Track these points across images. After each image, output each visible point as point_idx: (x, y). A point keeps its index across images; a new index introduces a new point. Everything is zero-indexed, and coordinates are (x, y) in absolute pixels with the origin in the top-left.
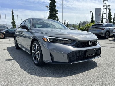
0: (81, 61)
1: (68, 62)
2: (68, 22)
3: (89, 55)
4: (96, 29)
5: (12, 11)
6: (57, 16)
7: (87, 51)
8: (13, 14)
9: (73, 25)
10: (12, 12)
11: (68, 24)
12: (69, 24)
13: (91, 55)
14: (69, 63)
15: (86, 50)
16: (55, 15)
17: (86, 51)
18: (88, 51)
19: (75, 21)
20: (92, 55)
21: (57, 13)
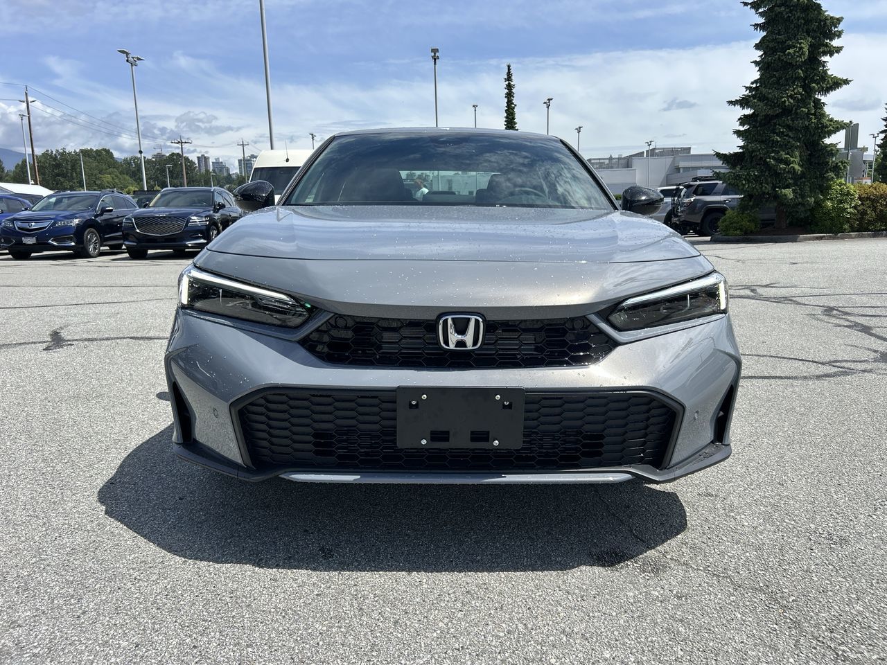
5: (509, 78)
6: (824, 76)
8: (510, 95)
10: (509, 87)
16: (813, 62)
20: (479, 445)
21: (836, 43)
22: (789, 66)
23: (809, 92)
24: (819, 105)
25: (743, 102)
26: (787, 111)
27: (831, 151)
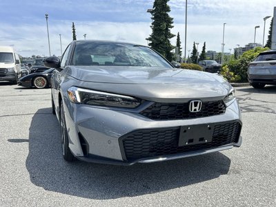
0: (165, 159)
1: (121, 159)
2: (204, 48)
3: (191, 141)
4: (271, 64)
5: (73, 27)
6: (170, 34)
7: (182, 131)
8: (74, 32)
9: (220, 54)
10: (74, 29)
11: (203, 51)
12: (209, 52)
13: (196, 142)
14: (124, 161)
15: (180, 127)
16: (167, 29)
17: (179, 129)
18: (185, 131)
19: (223, 44)
20: (201, 142)
21: (172, 25)
22: (161, 30)
23: (166, 37)
24: (169, 41)
25: (150, 39)
26: (161, 43)
27: (172, 54)
